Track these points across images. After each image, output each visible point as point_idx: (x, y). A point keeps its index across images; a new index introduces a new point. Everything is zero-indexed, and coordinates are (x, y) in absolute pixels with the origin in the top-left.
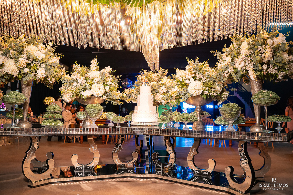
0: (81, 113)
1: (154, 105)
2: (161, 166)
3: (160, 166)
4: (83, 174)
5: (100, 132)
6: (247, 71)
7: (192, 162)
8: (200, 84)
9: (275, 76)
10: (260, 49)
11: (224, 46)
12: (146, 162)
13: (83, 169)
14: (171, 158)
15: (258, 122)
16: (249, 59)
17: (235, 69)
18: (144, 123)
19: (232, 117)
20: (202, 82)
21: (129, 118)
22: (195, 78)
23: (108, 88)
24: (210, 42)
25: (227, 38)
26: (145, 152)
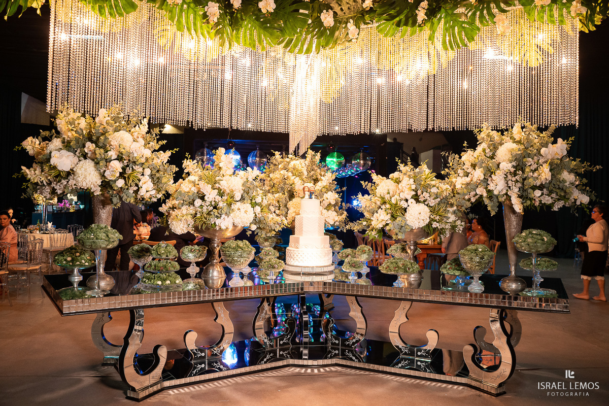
0: (190, 250)
1: (325, 234)
2: (339, 342)
3: (337, 342)
4: (205, 364)
5: (253, 293)
6: (509, 198)
7: (397, 335)
8: (425, 210)
9: (550, 207)
10: (530, 164)
11: (464, 145)
12: (304, 334)
13: (205, 355)
14: (358, 328)
15: (513, 274)
16: (514, 179)
17: (489, 191)
18: (313, 267)
19: (480, 269)
20: (427, 205)
21: (270, 253)
22: (416, 198)
23: (258, 209)
24: (436, 131)
25: (466, 128)
26: (304, 316)
